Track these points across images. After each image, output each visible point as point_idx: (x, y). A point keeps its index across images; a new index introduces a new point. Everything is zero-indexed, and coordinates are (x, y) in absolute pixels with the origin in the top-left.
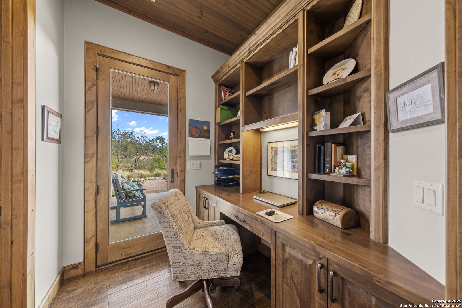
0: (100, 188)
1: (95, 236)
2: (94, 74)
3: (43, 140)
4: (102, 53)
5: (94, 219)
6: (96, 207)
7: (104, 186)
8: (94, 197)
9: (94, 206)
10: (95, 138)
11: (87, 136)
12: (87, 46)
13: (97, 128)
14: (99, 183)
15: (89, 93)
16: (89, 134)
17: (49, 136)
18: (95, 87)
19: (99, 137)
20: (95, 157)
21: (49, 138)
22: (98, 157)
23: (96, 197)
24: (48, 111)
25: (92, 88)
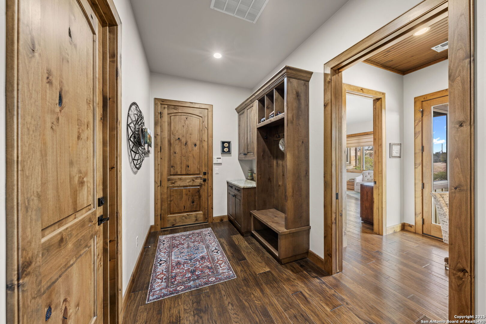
0: (425, 185)
1: (422, 213)
2: (420, 115)
3: (390, 158)
4: (425, 100)
5: (421, 203)
6: (422, 196)
7: (428, 184)
8: (421, 189)
9: (421, 195)
10: (421, 154)
11: (416, 153)
12: (416, 100)
13: (423, 147)
14: (424, 182)
15: (417, 127)
16: (417, 151)
17: (393, 156)
18: (421, 123)
19: (424, 153)
20: (421, 165)
21: (393, 157)
22: (424, 166)
23: (422, 190)
24: (392, 145)
25: (419, 124)
